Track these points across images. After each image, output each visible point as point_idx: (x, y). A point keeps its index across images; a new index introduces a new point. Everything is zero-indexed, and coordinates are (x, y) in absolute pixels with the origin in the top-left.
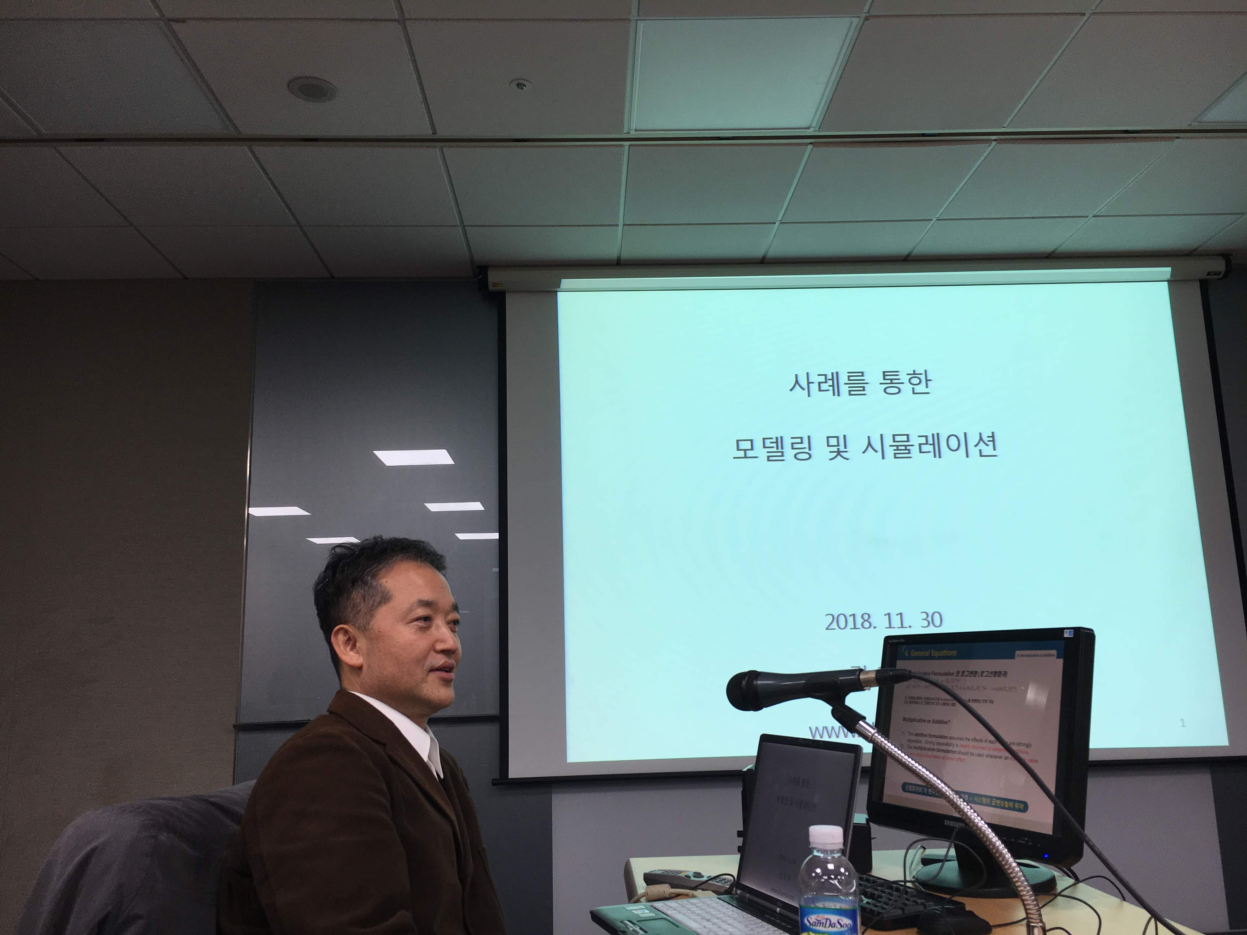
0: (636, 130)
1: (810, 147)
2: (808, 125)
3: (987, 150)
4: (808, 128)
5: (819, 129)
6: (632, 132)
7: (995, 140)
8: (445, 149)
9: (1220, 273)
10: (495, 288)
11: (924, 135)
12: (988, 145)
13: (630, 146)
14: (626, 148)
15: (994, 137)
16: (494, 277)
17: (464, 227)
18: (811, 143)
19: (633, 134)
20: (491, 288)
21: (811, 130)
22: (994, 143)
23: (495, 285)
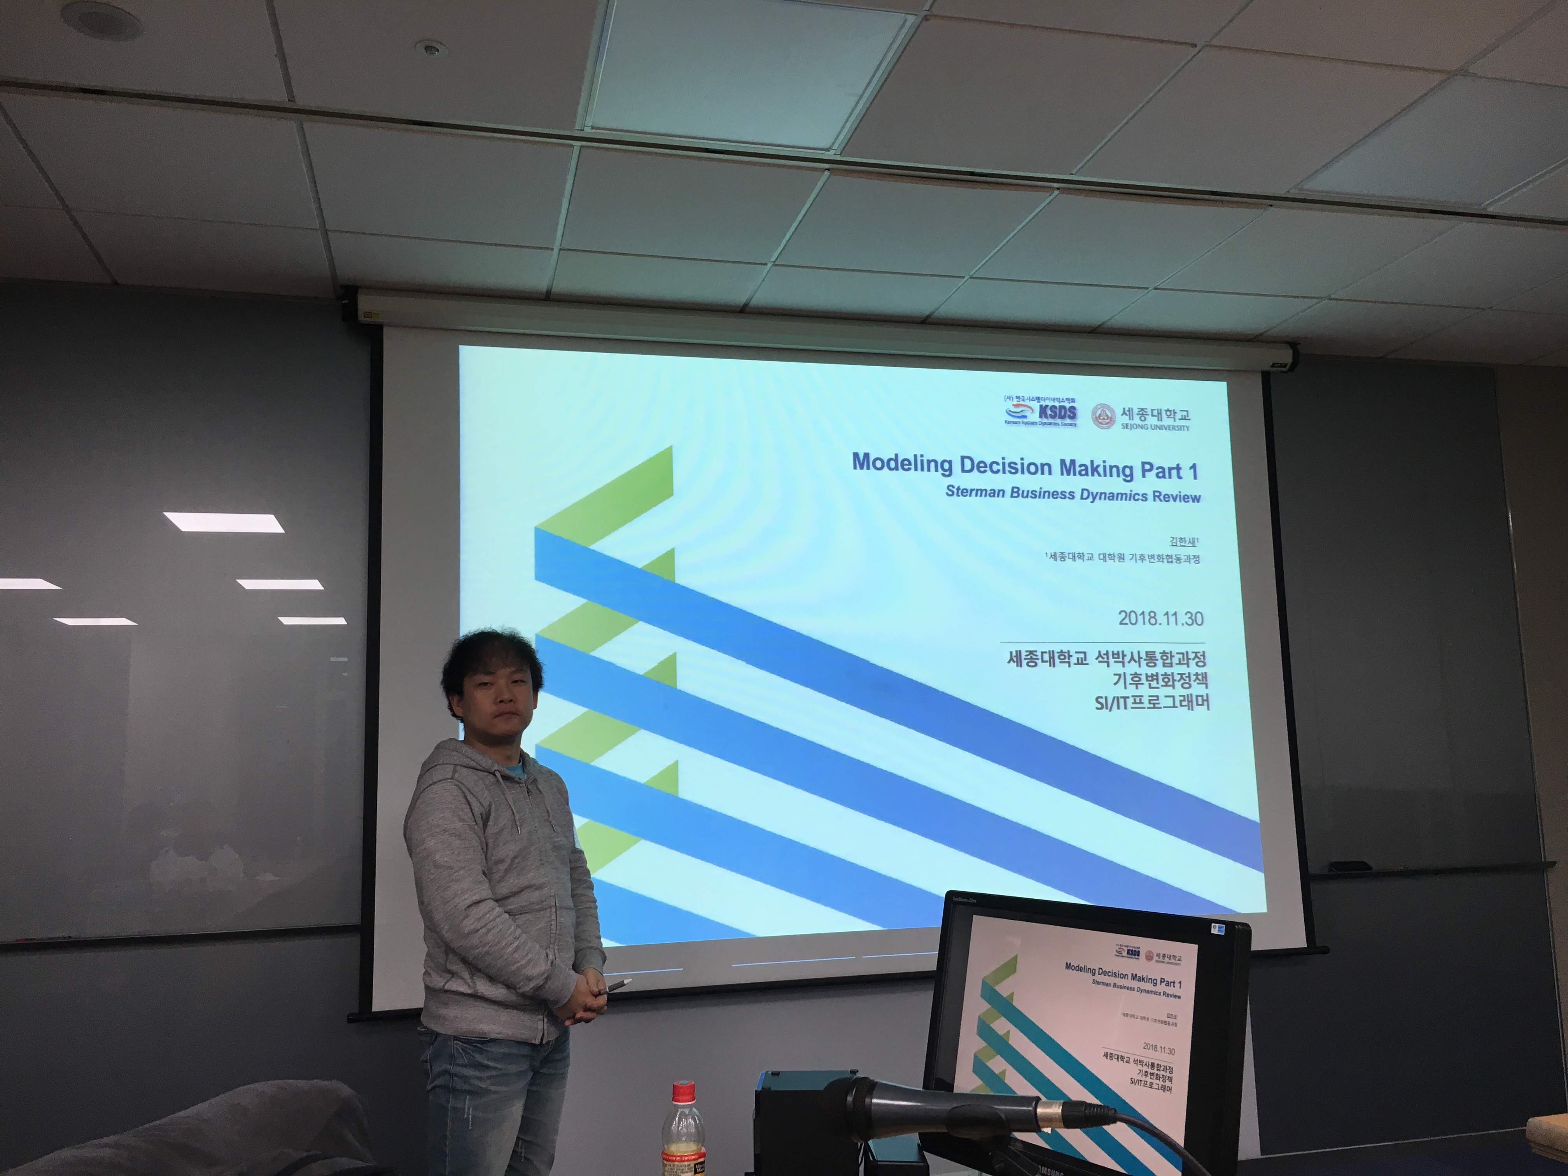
0: (593, 128)
1: (827, 173)
2: (827, 146)
3: (1046, 199)
4: (828, 150)
5: (842, 152)
6: (588, 130)
7: (1058, 189)
8: (306, 126)
9: (1285, 365)
10: (366, 319)
11: (972, 174)
12: (1049, 194)
13: (582, 147)
14: (576, 151)
15: (1056, 185)
16: (366, 304)
17: (326, 233)
18: (828, 169)
19: (588, 132)
20: (361, 318)
21: (832, 152)
22: (1056, 192)
23: (367, 314)
